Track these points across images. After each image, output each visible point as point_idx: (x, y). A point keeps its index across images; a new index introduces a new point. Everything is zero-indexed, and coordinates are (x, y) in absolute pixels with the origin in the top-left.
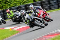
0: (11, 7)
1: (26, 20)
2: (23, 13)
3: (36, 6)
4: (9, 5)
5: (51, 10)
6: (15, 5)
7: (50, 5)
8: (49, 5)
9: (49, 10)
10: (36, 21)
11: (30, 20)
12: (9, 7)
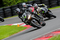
6: (22, 1)
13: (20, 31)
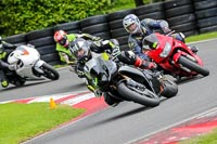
0: (54, 24)
1: (89, 77)
2: (80, 49)
3: (148, 21)
4: (48, 15)
5: (199, 33)
6: (67, 16)
7: (196, 15)
8: (191, 17)
9: (194, 34)
10: (125, 82)
11: (104, 79)
12: (46, 25)
13: (58, 123)
